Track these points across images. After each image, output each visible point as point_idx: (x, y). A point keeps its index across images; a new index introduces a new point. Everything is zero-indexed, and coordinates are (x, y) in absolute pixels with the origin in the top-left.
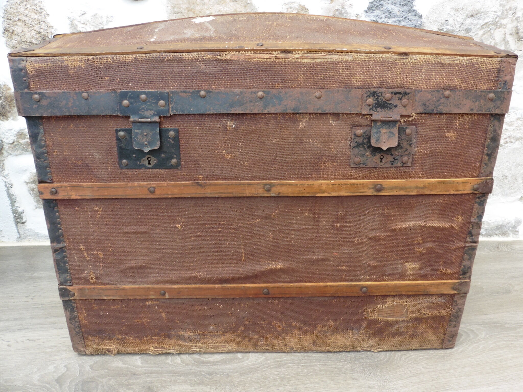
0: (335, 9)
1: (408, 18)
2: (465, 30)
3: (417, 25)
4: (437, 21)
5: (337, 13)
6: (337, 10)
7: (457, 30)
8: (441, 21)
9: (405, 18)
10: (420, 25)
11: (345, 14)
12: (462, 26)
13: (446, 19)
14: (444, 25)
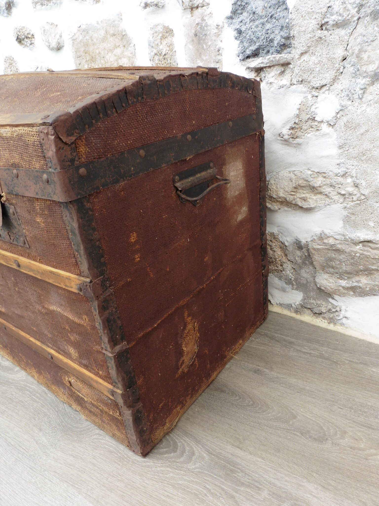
0: (195, 24)
2: (371, 15)
3: (285, 25)
4: (313, 12)
5: (198, 28)
6: (198, 24)
7: (356, 19)
8: (320, 11)
9: (271, 17)
12: (363, 10)
13: (328, 5)
14: (328, 16)
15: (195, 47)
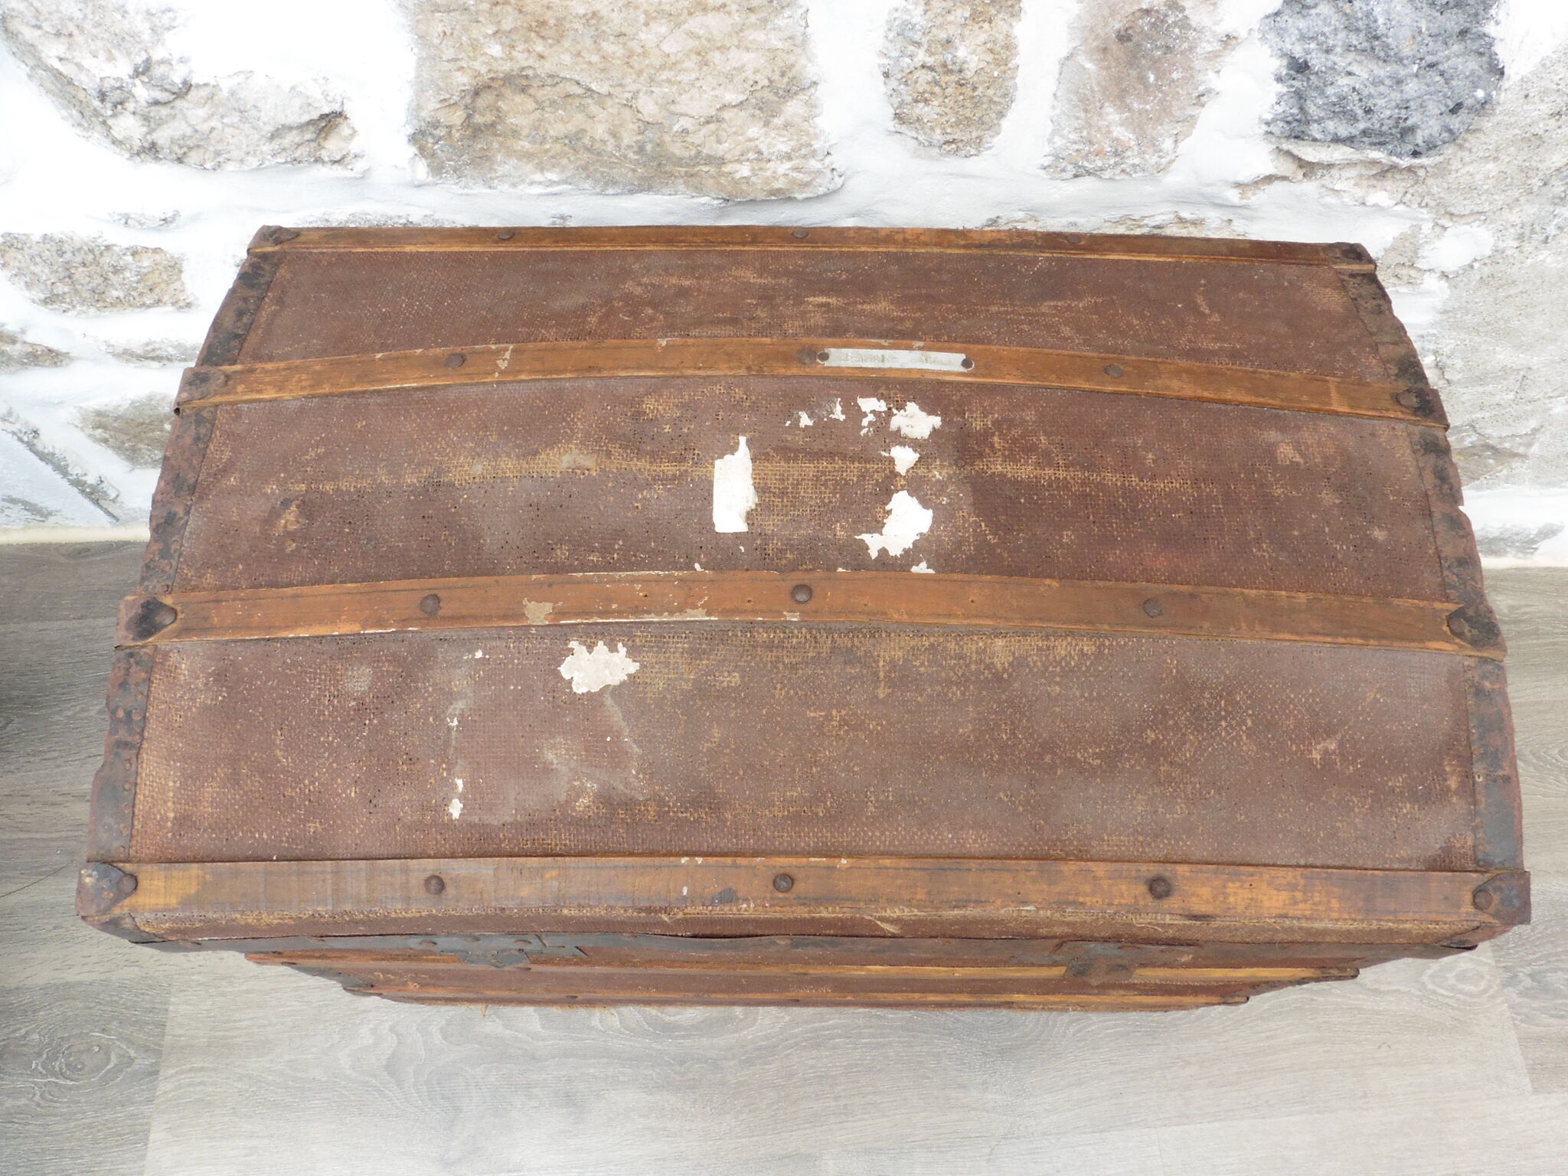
0: (1137, 7)
1: (1441, 67)
3: (1469, 102)
5: (1144, 23)
6: (1147, 12)
9: (1431, 66)
10: (1478, 106)
11: (1177, 30)
15: (1108, 68)
